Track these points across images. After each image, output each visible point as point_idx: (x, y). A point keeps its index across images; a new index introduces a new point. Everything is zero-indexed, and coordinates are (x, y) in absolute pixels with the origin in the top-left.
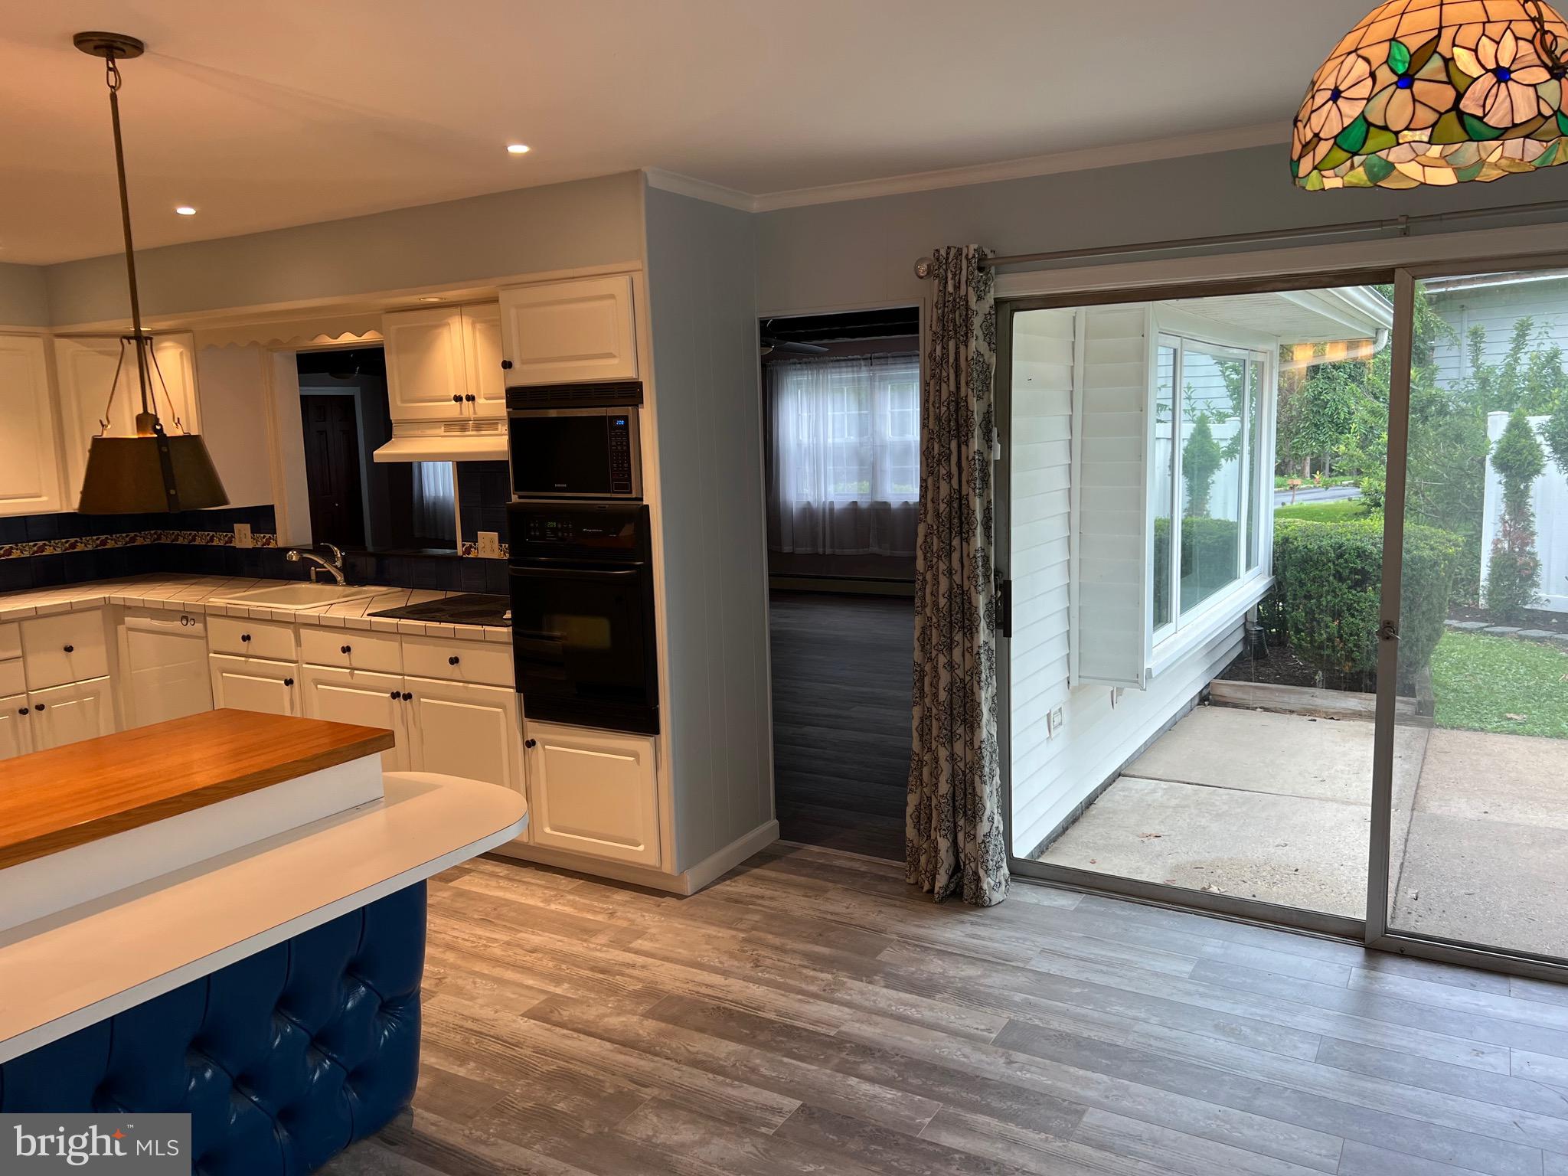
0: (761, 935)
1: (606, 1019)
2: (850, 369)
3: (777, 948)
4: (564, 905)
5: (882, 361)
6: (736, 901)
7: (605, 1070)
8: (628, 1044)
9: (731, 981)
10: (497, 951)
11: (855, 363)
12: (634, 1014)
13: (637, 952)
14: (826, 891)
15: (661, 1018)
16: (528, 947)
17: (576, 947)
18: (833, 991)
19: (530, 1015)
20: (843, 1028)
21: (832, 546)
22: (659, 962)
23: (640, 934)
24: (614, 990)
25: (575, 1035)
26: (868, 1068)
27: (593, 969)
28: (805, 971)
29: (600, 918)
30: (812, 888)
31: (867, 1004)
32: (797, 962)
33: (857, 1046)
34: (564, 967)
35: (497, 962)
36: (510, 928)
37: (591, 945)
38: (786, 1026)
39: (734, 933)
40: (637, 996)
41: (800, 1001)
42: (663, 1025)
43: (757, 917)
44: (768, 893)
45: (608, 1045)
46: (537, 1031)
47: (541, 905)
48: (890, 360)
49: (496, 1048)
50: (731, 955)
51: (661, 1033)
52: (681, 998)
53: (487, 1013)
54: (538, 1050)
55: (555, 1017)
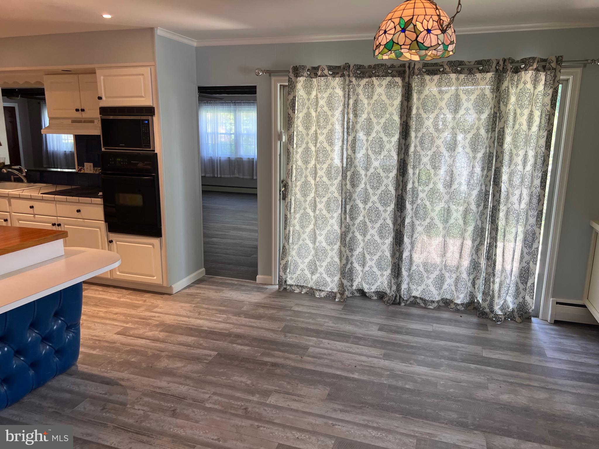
0: (201, 305)
1: (146, 333)
2: (227, 106)
3: (206, 309)
4: (126, 299)
5: (240, 104)
6: (191, 295)
7: (148, 348)
8: (155, 340)
9: (190, 319)
10: (101, 314)
11: (229, 104)
12: (157, 331)
13: (156, 312)
14: (223, 290)
15: (166, 332)
16: (115, 313)
17: (133, 312)
18: (227, 320)
19: (118, 333)
20: (231, 331)
21: (221, 174)
22: (164, 315)
23: (156, 307)
24: (148, 324)
25: (136, 339)
26: (239, 341)
27: (140, 318)
28: (217, 315)
29: (140, 302)
30: (218, 290)
31: (238, 323)
32: (214, 312)
33: (236, 335)
34: (129, 318)
35: (103, 318)
36: (106, 307)
37: (138, 311)
38: (211, 331)
39: (191, 305)
40: (157, 326)
41: (215, 324)
42: (167, 334)
43: (199, 300)
44: (202, 292)
45: (148, 341)
46: (121, 338)
47: (117, 299)
48: (242, 104)
49: (106, 344)
50: (190, 311)
51: (167, 336)
52: (173, 325)
53: (102, 334)
54: (122, 344)
55: (128, 334)
